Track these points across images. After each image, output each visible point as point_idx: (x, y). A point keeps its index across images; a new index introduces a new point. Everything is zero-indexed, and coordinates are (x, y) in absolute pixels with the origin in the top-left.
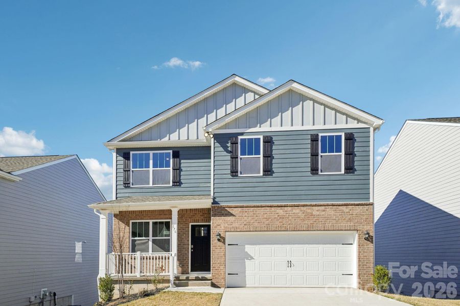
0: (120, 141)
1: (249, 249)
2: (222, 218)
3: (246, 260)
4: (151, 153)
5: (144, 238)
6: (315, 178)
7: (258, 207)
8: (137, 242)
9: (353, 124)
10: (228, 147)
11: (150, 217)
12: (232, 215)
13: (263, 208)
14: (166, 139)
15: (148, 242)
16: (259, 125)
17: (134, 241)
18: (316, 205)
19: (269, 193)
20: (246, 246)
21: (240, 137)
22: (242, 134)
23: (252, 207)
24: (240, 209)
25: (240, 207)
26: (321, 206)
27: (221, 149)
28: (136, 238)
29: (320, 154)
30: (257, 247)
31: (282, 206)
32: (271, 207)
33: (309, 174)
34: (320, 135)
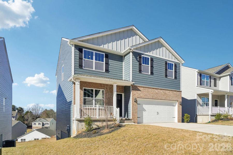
0: (79, 41)
1: (145, 106)
2: (136, 91)
3: (143, 111)
4: (94, 52)
5: (90, 98)
6: (166, 79)
7: (149, 88)
8: (86, 100)
9: (176, 61)
10: (138, 59)
11: (94, 87)
12: (140, 90)
14: (102, 46)
15: (93, 100)
16: (149, 52)
17: (85, 99)
18: (167, 90)
19: (152, 83)
20: (143, 105)
21: (142, 56)
22: (143, 54)
23: (147, 88)
24: (143, 88)
25: (143, 87)
26: (168, 90)
27: (135, 59)
28: (86, 98)
29: (168, 70)
30: (147, 106)
31: (157, 89)
32: (153, 89)
33: (164, 77)
34: (168, 62)
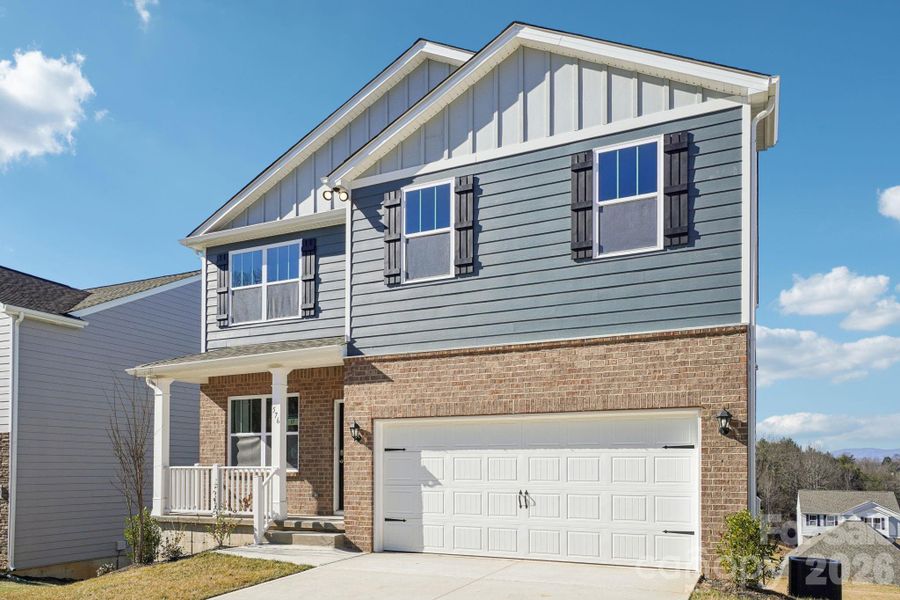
0: (208, 232)
1: (430, 460)
2: (367, 386)
3: (423, 488)
4: (264, 248)
5: (252, 434)
6: (584, 269)
7: (442, 356)
8: (240, 443)
9: (690, 106)
10: (380, 217)
12: (386, 378)
13: (453, 359)
14: (291, 215)
15: (259, 442)
16: (446, 152)
17: (235, 440)
18: (582, 344)
19: (469, 321)
20: (424, 454)
21: (406, 189)
22: (409, 181)
23: (430, 357)
24: (402, 363)
25: (404, 359)
26: (596, 343)
27: (367, 224)
28: (239, 435)
29: (597, 203)
30: (448, 455)
31: (498, 352)
32: (471, 354)
33: (568, 261)
34: (598, 151)
